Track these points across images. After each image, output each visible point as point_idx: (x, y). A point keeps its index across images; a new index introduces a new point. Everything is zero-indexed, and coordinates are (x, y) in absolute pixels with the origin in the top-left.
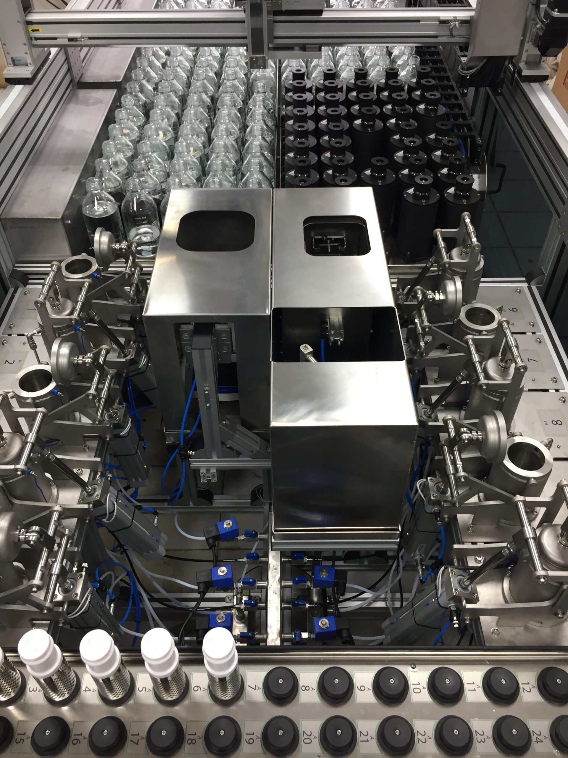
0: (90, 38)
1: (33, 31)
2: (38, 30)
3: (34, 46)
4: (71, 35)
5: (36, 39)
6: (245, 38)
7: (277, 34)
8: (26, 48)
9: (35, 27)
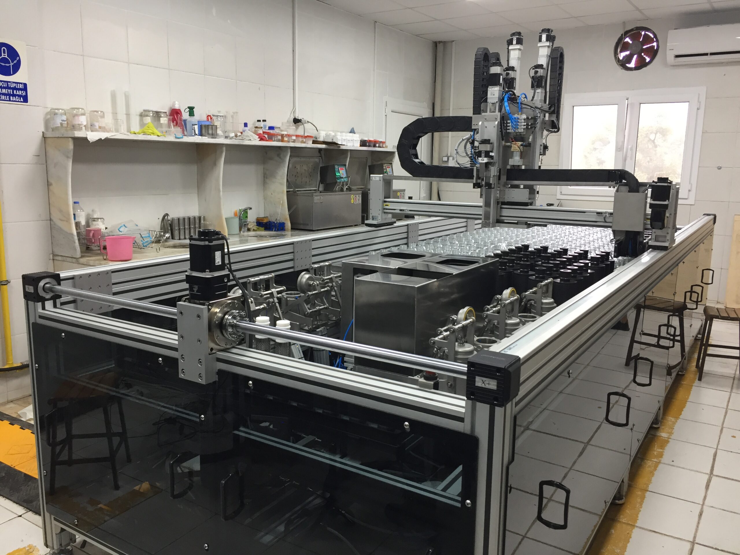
0: (410, 211)
1: (386, 205)
2: (388, 205)
3: (385, 213)
4: (402, 208)
5: (386, 209)
6: (481, 215)
7: (503, 215)
8: (380, 212)
9: (387, 204)
